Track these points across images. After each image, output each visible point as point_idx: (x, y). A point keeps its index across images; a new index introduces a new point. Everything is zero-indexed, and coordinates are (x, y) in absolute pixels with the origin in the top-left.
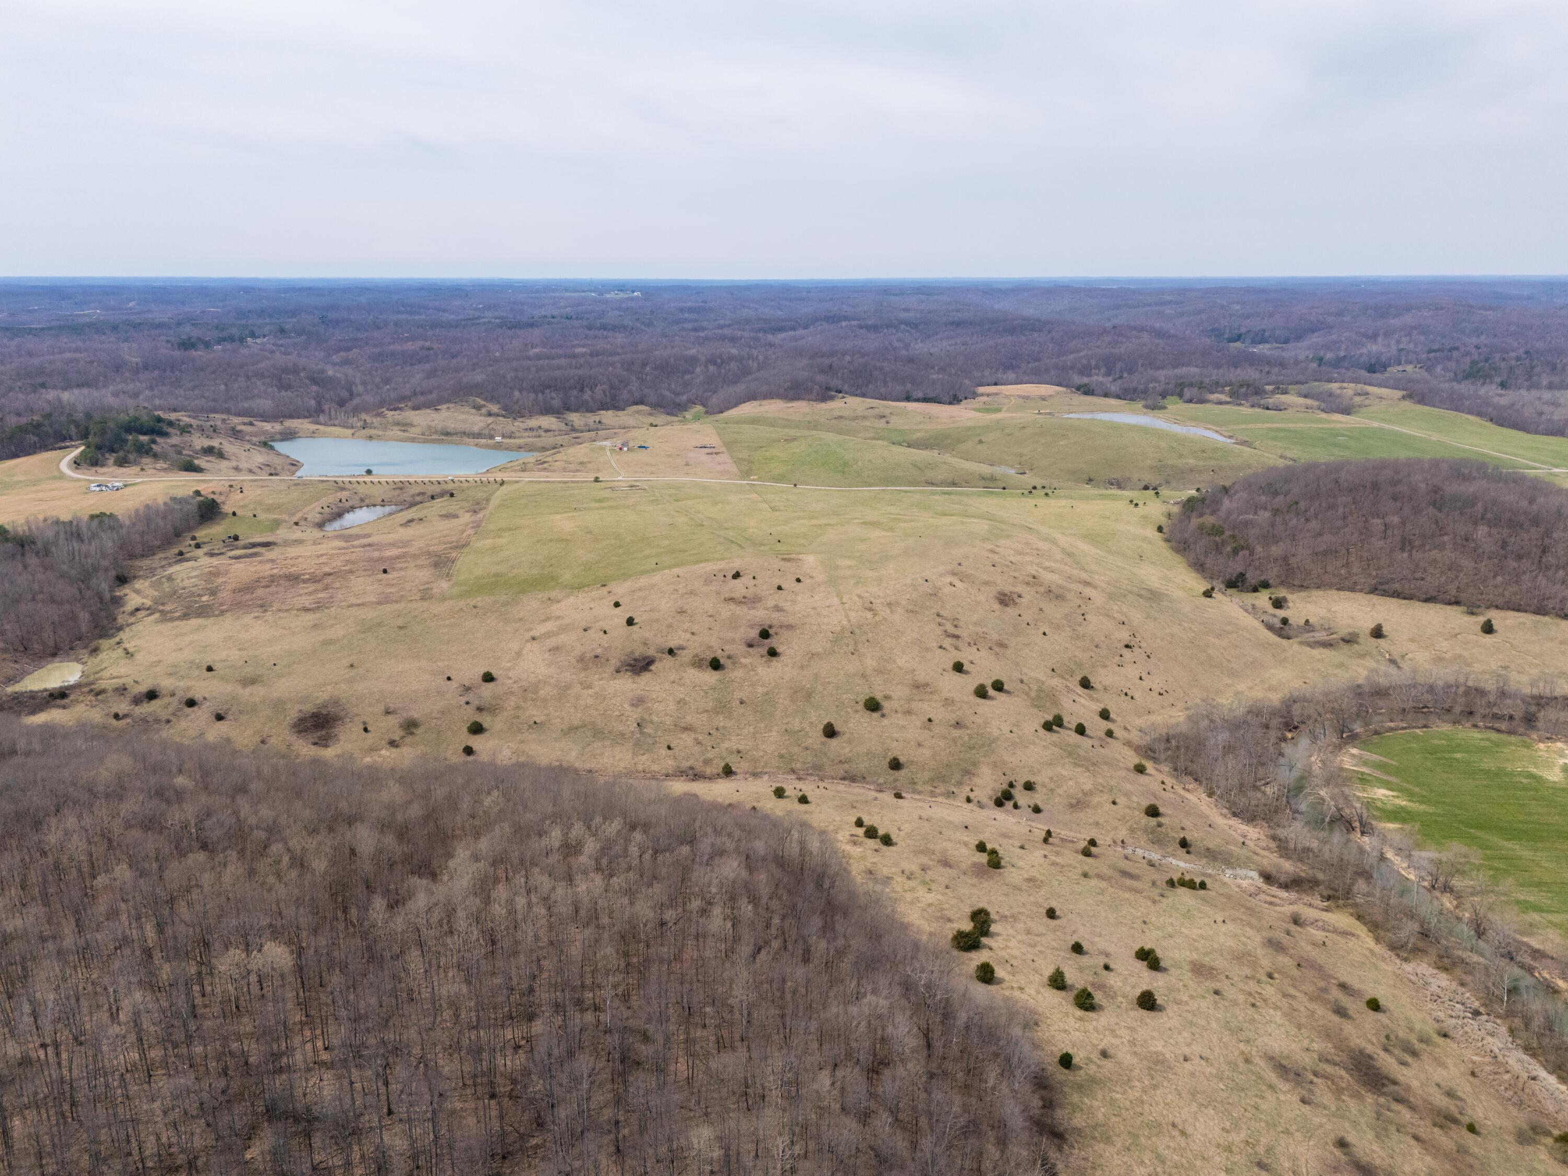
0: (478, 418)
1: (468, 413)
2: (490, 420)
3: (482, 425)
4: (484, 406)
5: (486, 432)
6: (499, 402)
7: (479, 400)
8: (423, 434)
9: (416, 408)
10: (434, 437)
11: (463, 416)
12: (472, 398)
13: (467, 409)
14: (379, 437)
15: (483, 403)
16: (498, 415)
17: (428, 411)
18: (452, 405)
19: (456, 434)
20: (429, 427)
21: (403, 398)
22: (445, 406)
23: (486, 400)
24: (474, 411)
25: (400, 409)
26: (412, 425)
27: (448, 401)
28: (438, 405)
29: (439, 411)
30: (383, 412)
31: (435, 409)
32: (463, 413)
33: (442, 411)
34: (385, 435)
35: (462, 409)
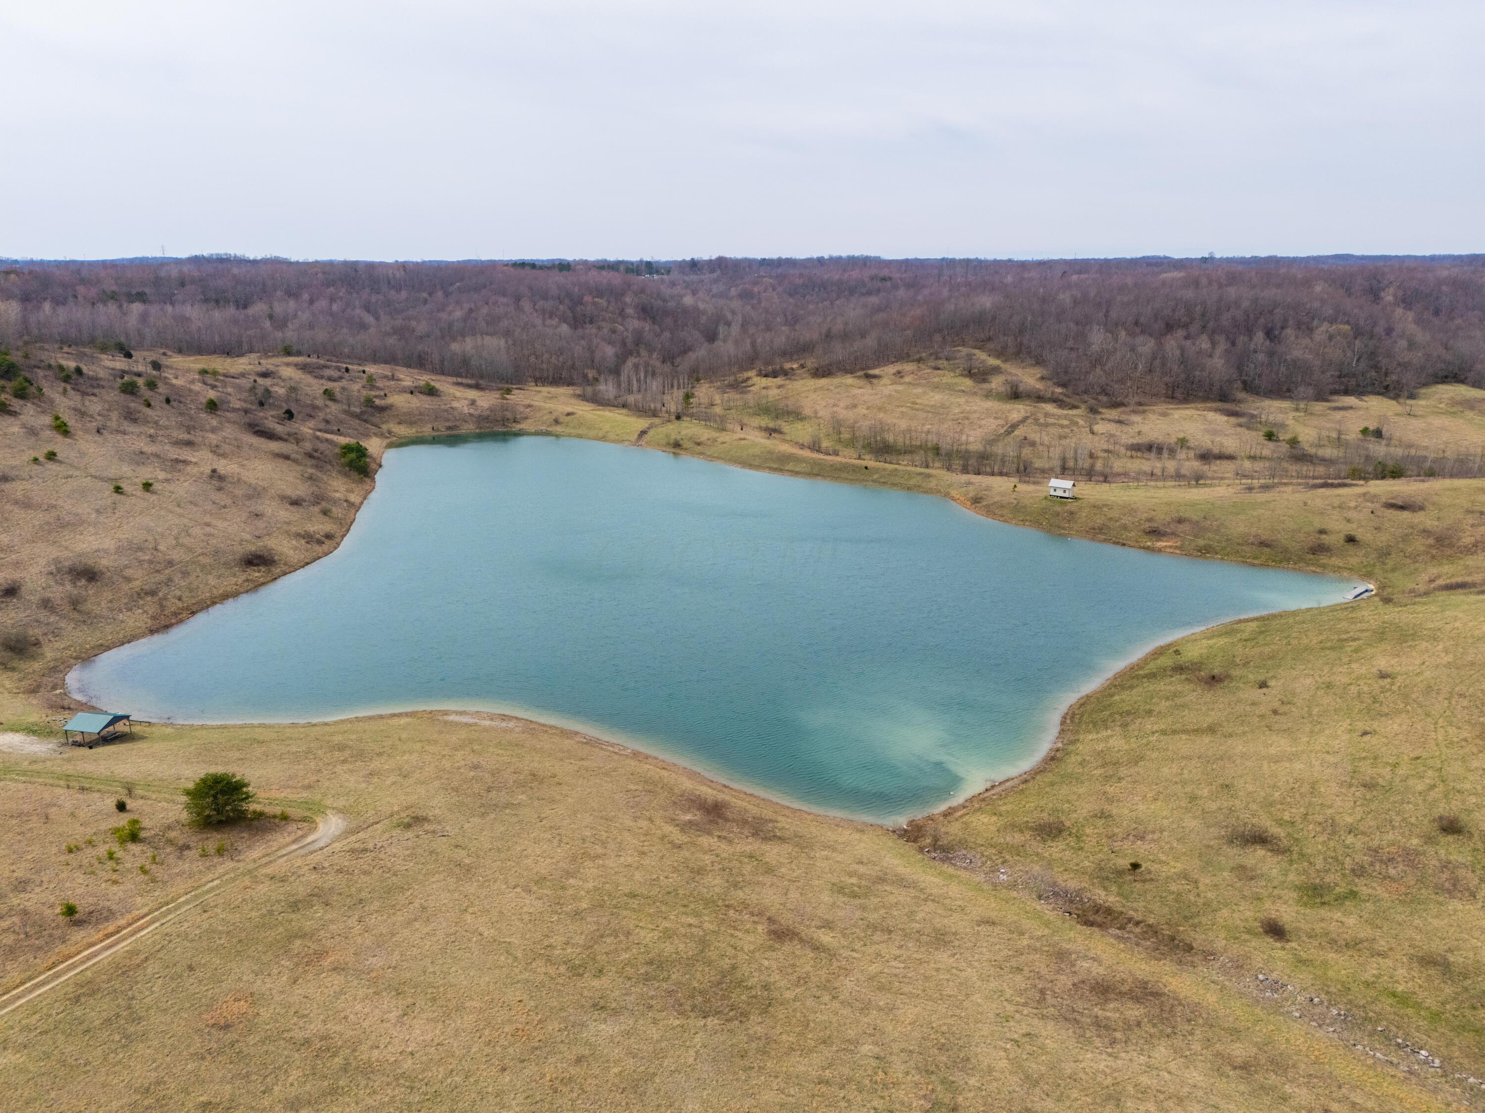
0: (981, 405)
1: (950, 388)
2: (1017, 411)
3: (991, 425)
4: (996, 370)
5: (1006, 449)
6: (1039, 362)
7: (981, 355)
8: (815, 447)
9: (821, 372)
10: (847, 457)
11: (936, 398)
12: (964, 351)
13: (948, 378)
14: (698, 447)
15: (993, 362)
16: (1040, 398)
17: (849, 380)
18: (909, 367)
19: (909, 451)
20: (837, 425)
21: (802, 349)
22: (891, 369)
23: (1000, 354)
24: (968, 382)
25: (786, 373)
26: (796, 415)
27: (902, 357)
28: (874, 368)
29: (875, 381)
30: (748, 379)
31: (868, 376)
32: (936, 387)
33: (885, 381)
34: (715, 440)
35: (936, 378)
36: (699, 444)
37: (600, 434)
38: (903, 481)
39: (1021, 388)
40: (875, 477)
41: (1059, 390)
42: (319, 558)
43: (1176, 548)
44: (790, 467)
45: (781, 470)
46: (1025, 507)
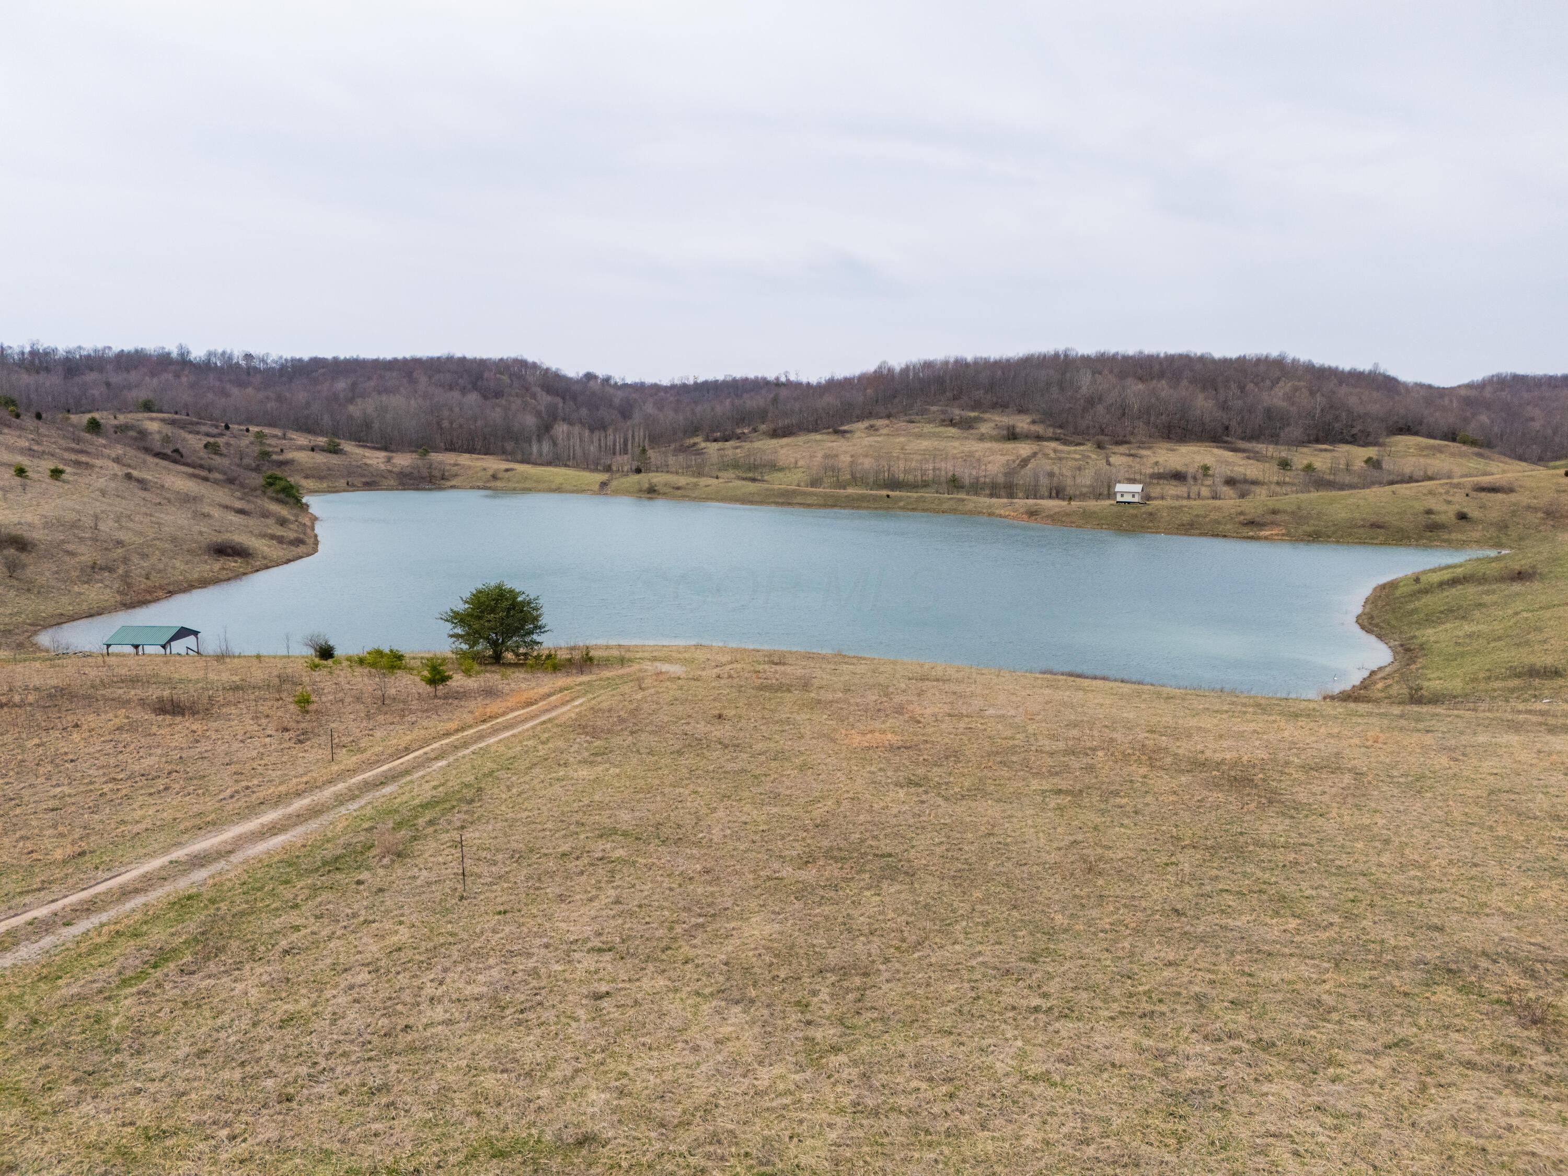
0: (979, 446)
1: (936, 435)
2: (1021, 449)
3: (1001, 460)
4: (978, 420)
6: (1021, 411)
9: (780, 433)
11: (925, 444)
16: (1039, 438)
17: (817, 437)
18: (880, 422)
19: (925, 483)
20: (830, 471)
21: (745, 418)
22: (861, 425)
23: (974, 408)
24: (953, 430)
25: (738, 437)
26: (774, 468)
28: (842, 424)
29: (848, 435)
30: (695, 444)
31: (836, 432)
32: (920, 436)
33: (857, 434)
34: (696, 485)
35: (915, 428)
36: (678, 488)
37: (553, 486)
38: (933, 506)
39: (1018, 430)
40: (901, 504)
41: (1059, 431)
42: (301, 557)
43: (1283, 535)
44: (799, 500)
45: (790, 504)
46: (1095, 513)
